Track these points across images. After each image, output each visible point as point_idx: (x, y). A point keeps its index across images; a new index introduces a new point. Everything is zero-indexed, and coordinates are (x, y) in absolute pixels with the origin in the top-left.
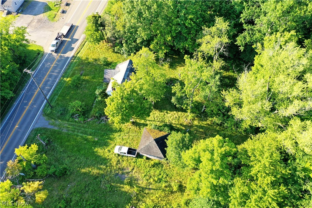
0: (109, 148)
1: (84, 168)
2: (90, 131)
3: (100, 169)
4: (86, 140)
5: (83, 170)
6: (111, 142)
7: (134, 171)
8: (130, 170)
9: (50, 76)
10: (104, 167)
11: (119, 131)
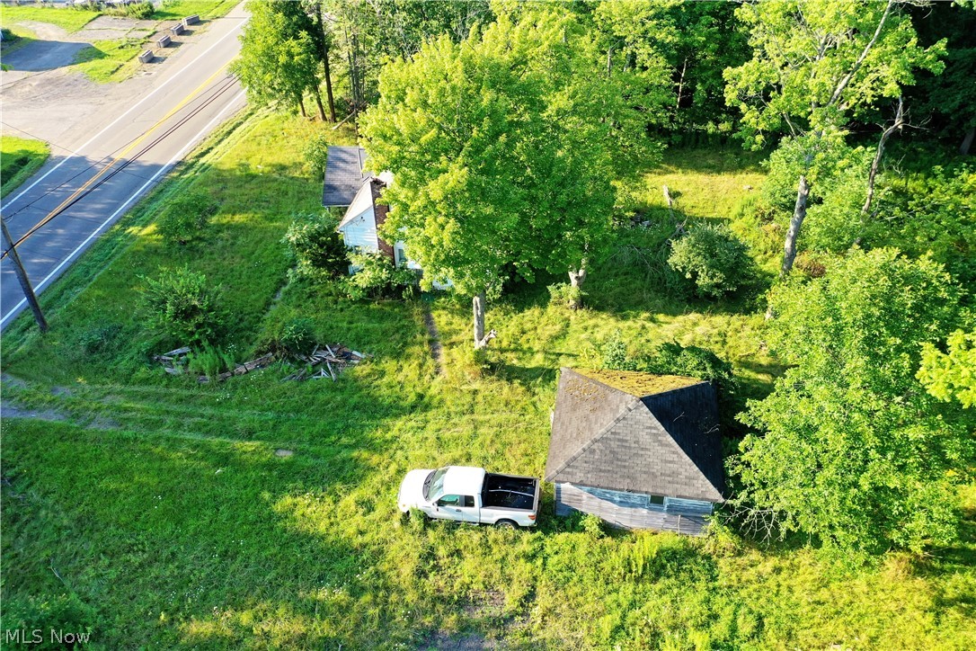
0: (364, 491)
1: (201, 610)
2: (248, 417)
3: (312, 609)
4: (224, 459)
5: (200, 628)
6: (375, 459)
7: (536, 612)
8: (510, 601)
9: (60, 221)
10: (341, 595)
11: (413, 408)
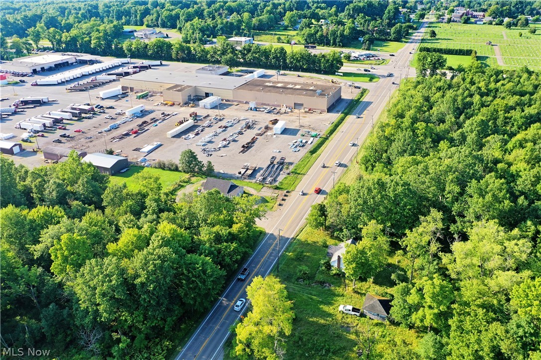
0: (334, 307)
1: (311, 317)
2: (314, 293)
3: (327, 320)
4: (311, 299)
5: (311, 319)
6: (335, 303)
7: (358, 326)
8: (355, 325)
9: (274, 250)
10: (331, 319)
11: (341, 296)
